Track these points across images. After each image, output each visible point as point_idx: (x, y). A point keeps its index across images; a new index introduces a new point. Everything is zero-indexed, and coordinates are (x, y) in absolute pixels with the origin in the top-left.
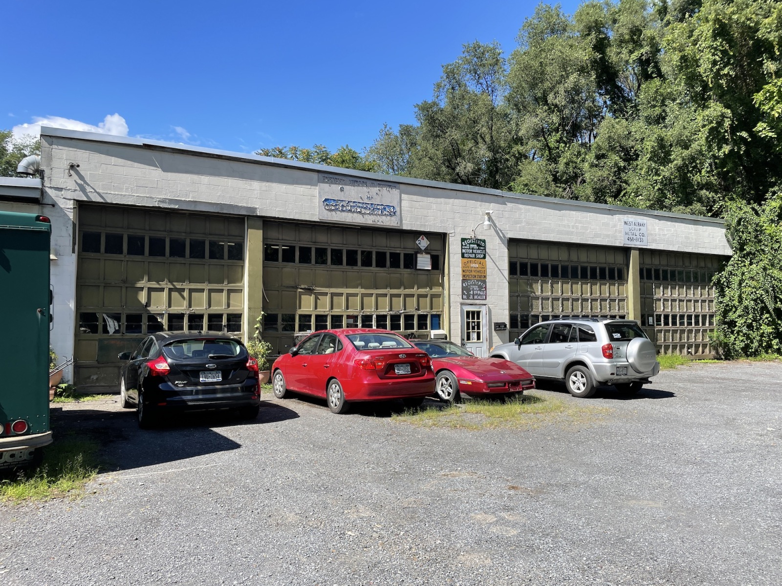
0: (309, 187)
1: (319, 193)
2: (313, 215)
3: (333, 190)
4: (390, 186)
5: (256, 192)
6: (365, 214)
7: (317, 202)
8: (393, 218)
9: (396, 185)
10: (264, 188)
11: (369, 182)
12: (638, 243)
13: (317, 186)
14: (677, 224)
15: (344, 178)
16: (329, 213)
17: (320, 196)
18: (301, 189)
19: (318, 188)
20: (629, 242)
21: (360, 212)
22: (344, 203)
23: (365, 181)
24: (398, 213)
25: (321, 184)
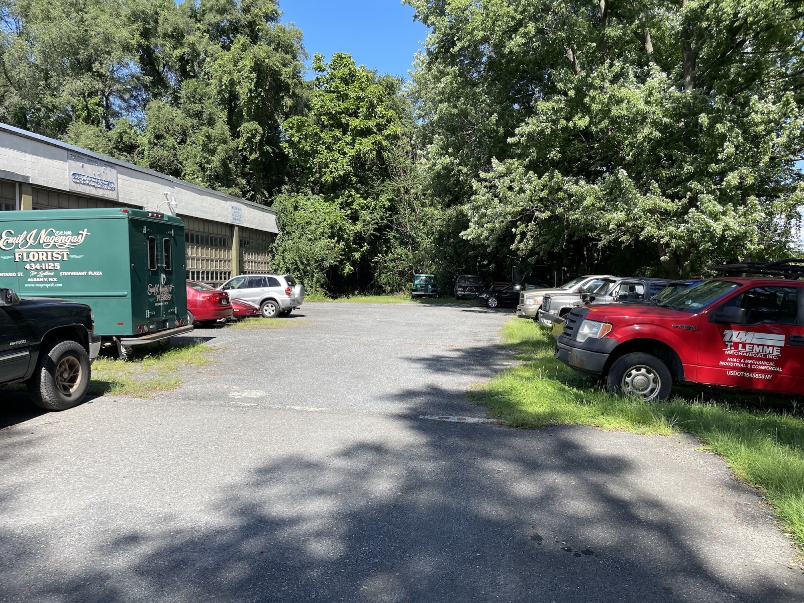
0: (62, 162)
1: (69, 168)
2: (65, 185)
3: (77, 166)
4: (111, 167)
5: (28, 163)
6: (97, 187)
7: (68, 175)
8: (114, 192)
9: (114, 166)
10: (33, 160)
11: (99, 162)
12: (238, 222)
13: (66, 162)
14: (255, 210)
15: (84, 157)
16: (76, 185)
17: (70, 171)
18: (57, 163)
19: (67, 163)
20: (234, 221)
21: (94, 186)
22: (84, 178)
23: (96, 160)
24: (116, 189)
25: (70, 161)
